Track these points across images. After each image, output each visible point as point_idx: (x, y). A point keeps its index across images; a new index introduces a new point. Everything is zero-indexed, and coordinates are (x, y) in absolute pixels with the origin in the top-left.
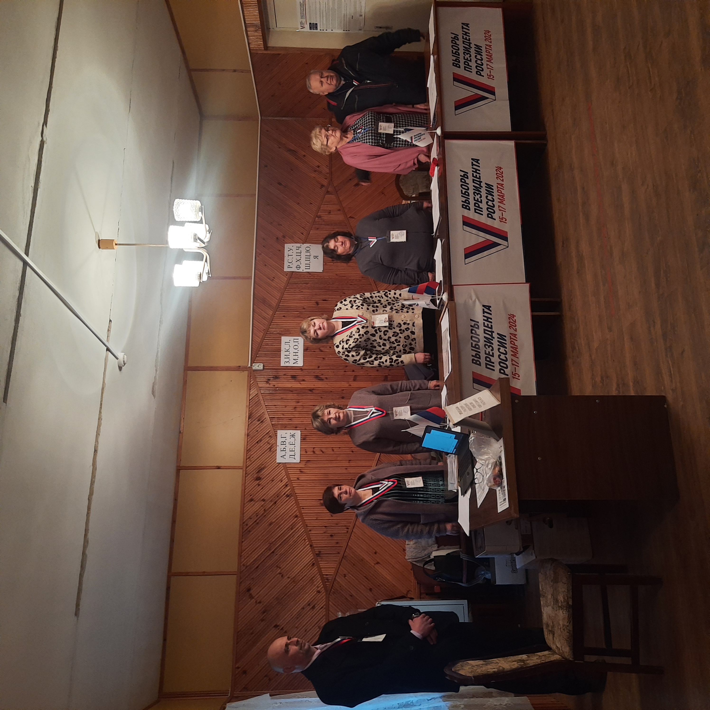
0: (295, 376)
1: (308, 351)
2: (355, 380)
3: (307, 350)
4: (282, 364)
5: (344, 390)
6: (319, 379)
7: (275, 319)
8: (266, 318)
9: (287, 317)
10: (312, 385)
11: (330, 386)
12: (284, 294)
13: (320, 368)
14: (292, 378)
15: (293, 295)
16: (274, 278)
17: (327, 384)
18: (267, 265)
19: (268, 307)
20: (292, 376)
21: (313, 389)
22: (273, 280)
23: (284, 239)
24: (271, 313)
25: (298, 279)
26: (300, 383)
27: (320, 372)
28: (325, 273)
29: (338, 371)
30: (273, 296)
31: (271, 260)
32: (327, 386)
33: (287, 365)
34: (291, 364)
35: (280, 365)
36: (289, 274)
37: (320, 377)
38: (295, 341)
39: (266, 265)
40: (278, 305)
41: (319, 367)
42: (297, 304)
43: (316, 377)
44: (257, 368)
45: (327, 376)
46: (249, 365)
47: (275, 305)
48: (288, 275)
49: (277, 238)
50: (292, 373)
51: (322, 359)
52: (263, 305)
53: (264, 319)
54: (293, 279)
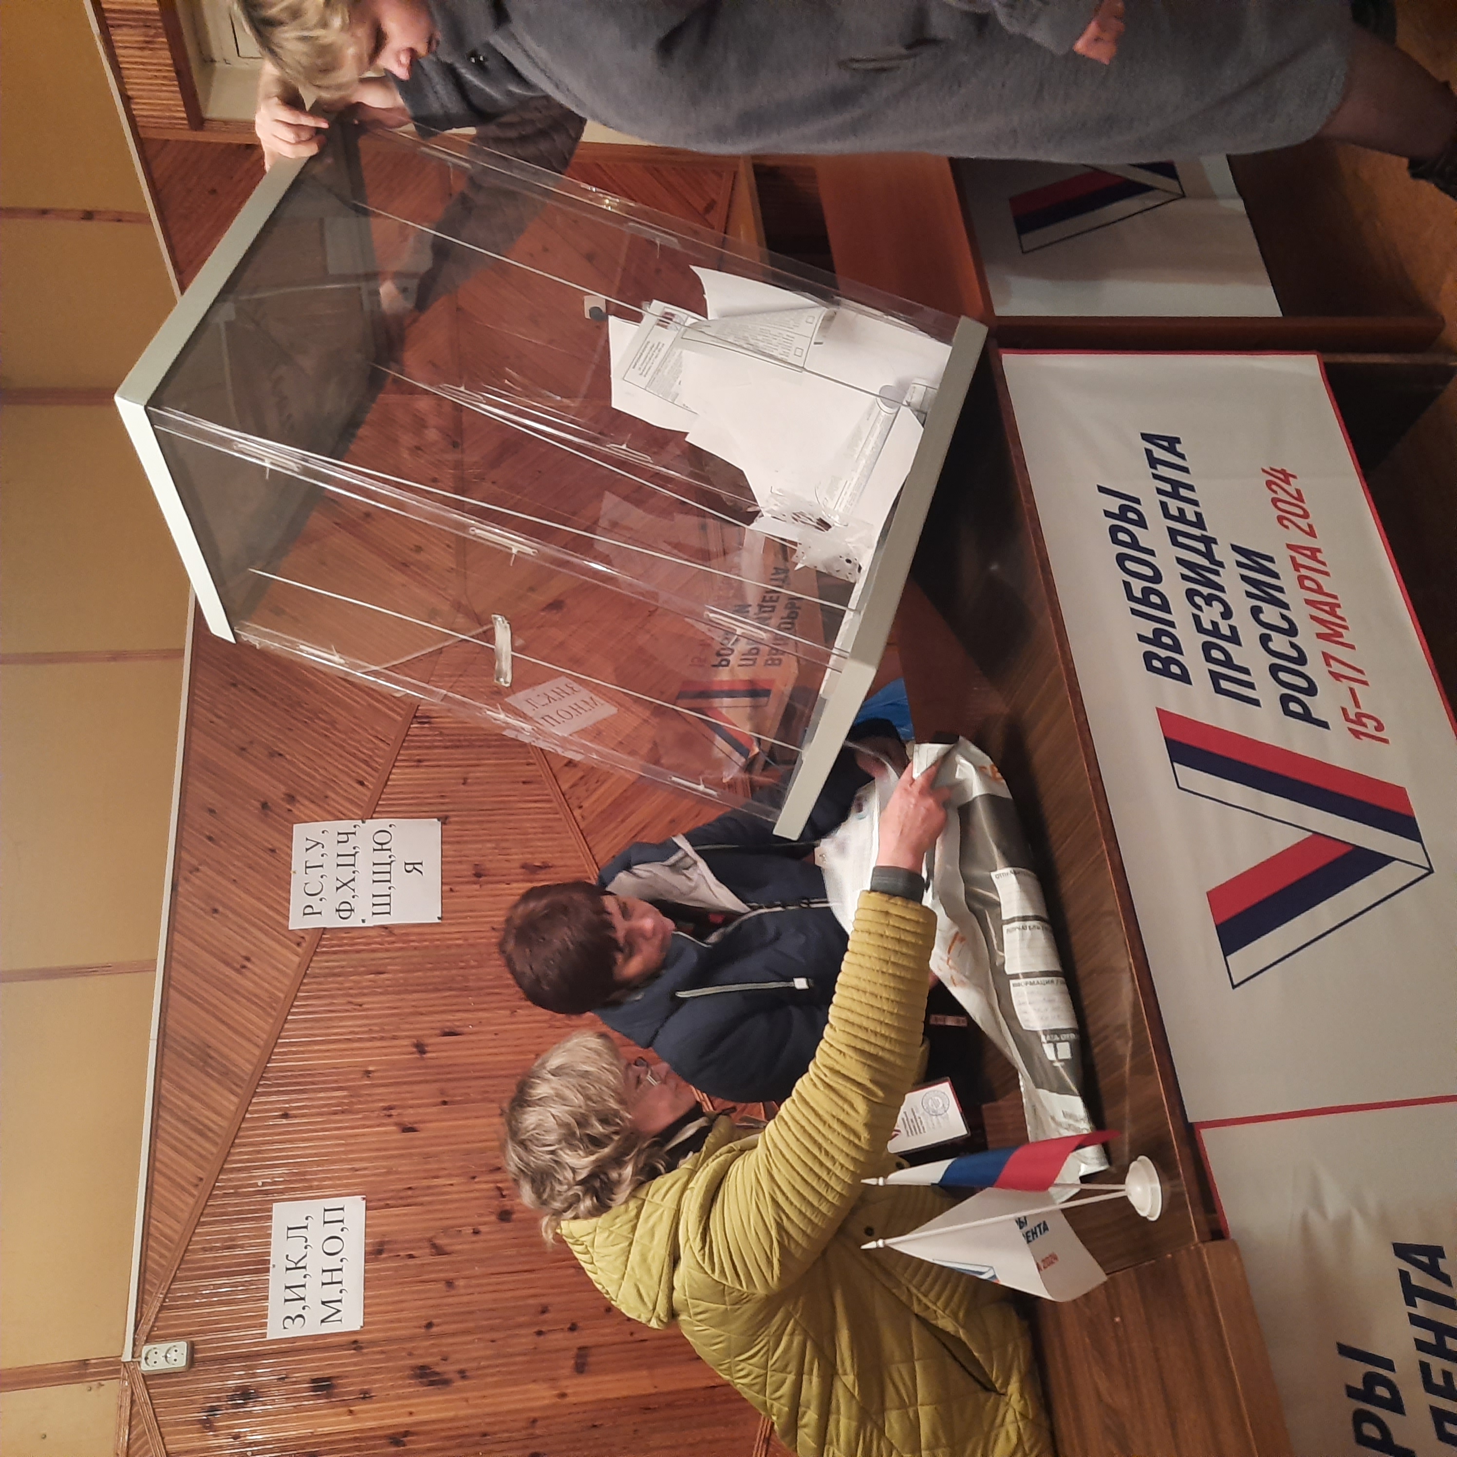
0: (328, 1379)
1: (384, 1256)
2: (580, 1368)
3: (380, 1252)
4: (275, 1330)
5: (539, 1423)
6: (432, 1383)
7: (248, 1129)
8: (211, 1130)
9: (295, 1116)
10: (398, 1416)
11: (479, 1411)
12: (286, 1021)
13: (434, 1330)
14: (314, 1389)
15: (322, 1024)
16: (248, 959)
17: (467, 1400)
18: (221, 909)
19: (219, 1082)
20: (314, 1381)
21: (406, 1434)
22: (244, 967)
23: (289, 807)
24: (229, 1102)
25: (343, 956)
26: (351, 1412)
27: (435, 1350)
28: (450, 924)
29: (509, 1337)
30: (242, 1035)
31: (237, 891)
32: (470, 1411)
33: (295, 1330)
34: (311, 1327)
35: (264, 1335)
36: (307, 938)
37: (437, 1374)
38: (330, 1216)
39: (215, 911)
40: (262, 1072)
41: (429, 1325)
42: (341, 1057)
43: (421, 1376)
44: (161, 1365)
45: (462, 1367)
46: (127, 1357)
47: (249, 1068)
48: (304, 945)
49: (264, 805)
50: (318, 1369)
51: (441, 1286)
52: (202, 1076)
53: (202, 1134)
54: (325, 958)
